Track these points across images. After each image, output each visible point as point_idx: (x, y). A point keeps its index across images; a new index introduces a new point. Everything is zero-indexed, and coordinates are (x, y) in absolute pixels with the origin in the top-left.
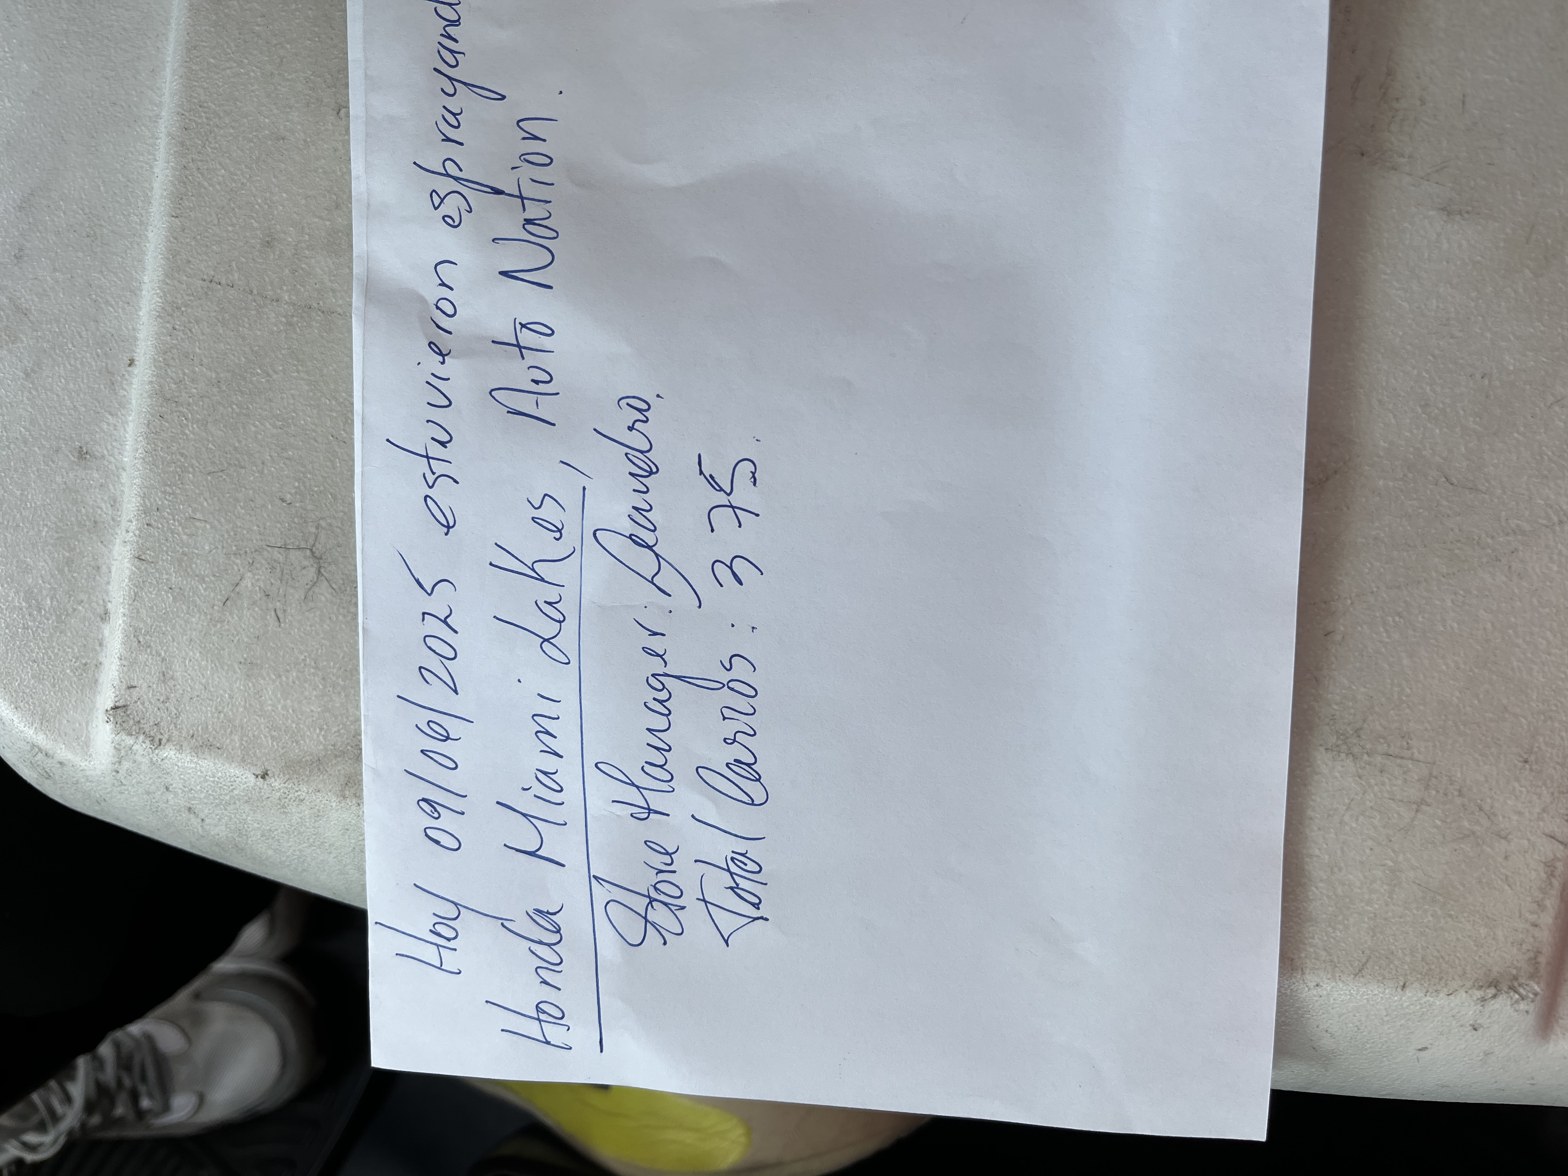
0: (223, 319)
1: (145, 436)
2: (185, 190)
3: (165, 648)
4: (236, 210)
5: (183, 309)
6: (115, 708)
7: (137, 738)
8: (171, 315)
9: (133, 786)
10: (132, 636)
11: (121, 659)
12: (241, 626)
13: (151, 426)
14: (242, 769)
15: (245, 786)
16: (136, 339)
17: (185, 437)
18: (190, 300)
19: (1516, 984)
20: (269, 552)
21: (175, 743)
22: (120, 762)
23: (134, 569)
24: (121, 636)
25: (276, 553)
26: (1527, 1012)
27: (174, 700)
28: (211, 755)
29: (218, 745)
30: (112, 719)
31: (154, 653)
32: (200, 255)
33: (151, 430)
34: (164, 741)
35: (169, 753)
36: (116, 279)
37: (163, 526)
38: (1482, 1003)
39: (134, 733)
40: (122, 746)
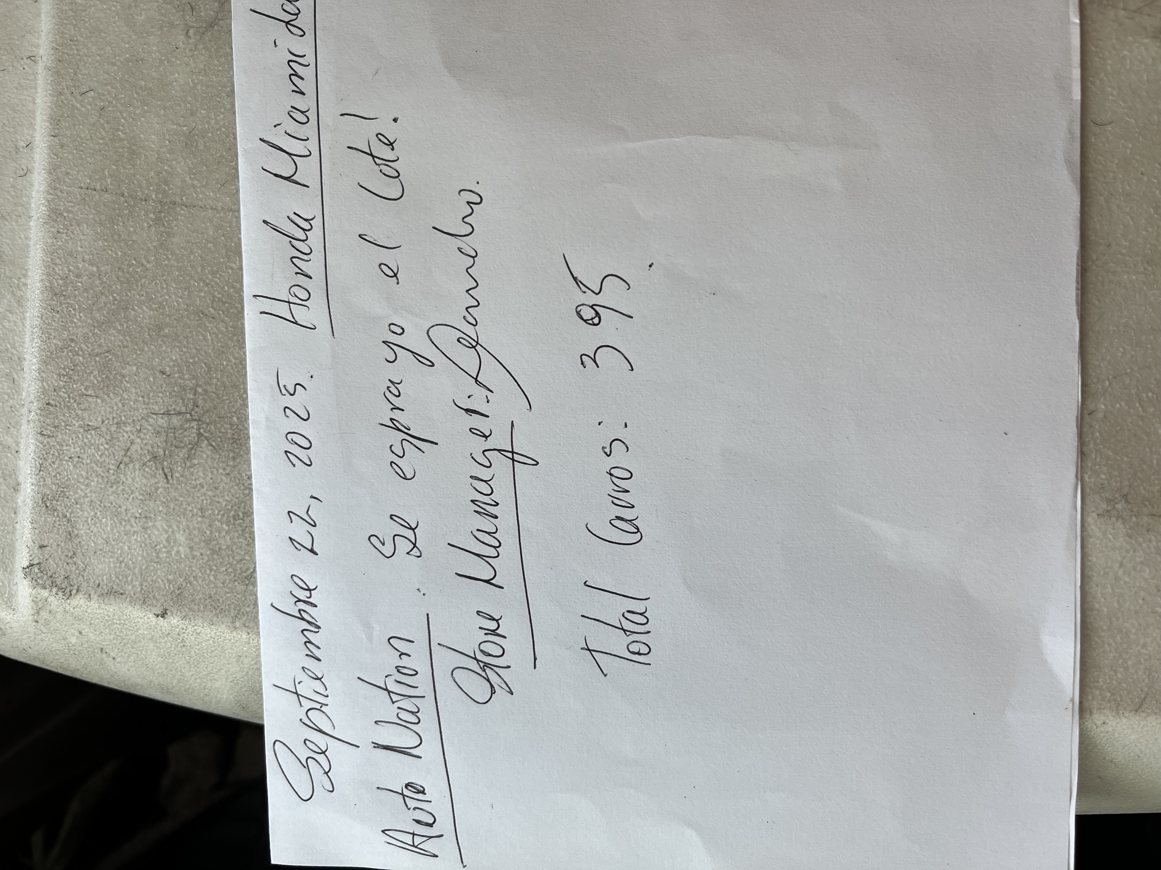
0: (100, 219)
1: (39, 327)
2: (61, 112)
4: (105, 125)
5: (65, 214)
8: (56, 221)
10: (41, 502)
11: (32, 523)
12: (134, 485)
13: (43, 318)
14: (143, 611)
15: (148, 625)
16: (28, 246)
18: (70, 206)
20: (154, 419)
21: (83, 593)
23: (38, 444)
25: (160, 419)
27: (81, 554)
28: (116, 600)
29: (121, 591)
31: (60, 514)
32: (77, 167)
33: (44, 322)
34: (74, 591)
35: (79, 600)
39: (48, 586)
40: (39, 599)
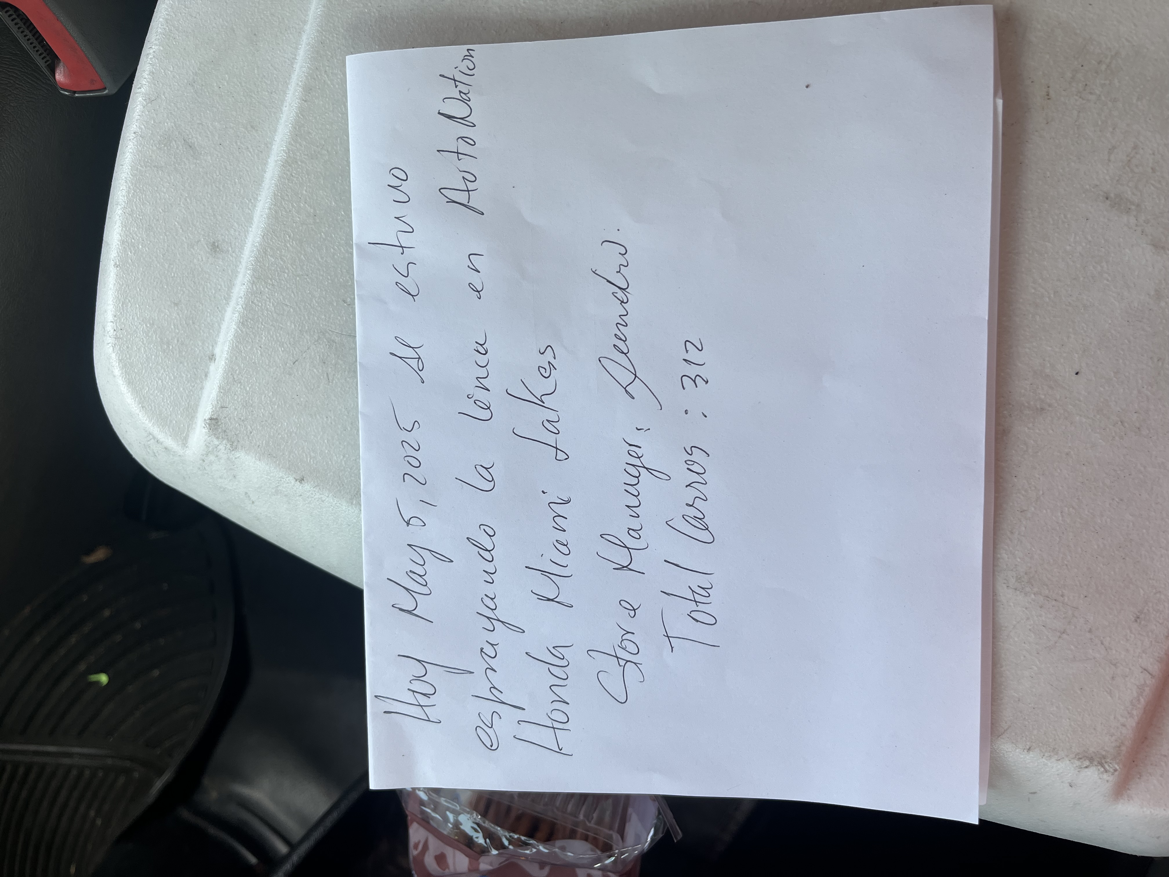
6: (211, 419)
7: (222, 441)
9: (211, 472)
17: (286, 249)
19: (1103, 762)
24: (222, 372)
26: (1107, 781)
30: (207, 426)
36: (256, 135)
37: (262, 305)
38: (1079, 770)
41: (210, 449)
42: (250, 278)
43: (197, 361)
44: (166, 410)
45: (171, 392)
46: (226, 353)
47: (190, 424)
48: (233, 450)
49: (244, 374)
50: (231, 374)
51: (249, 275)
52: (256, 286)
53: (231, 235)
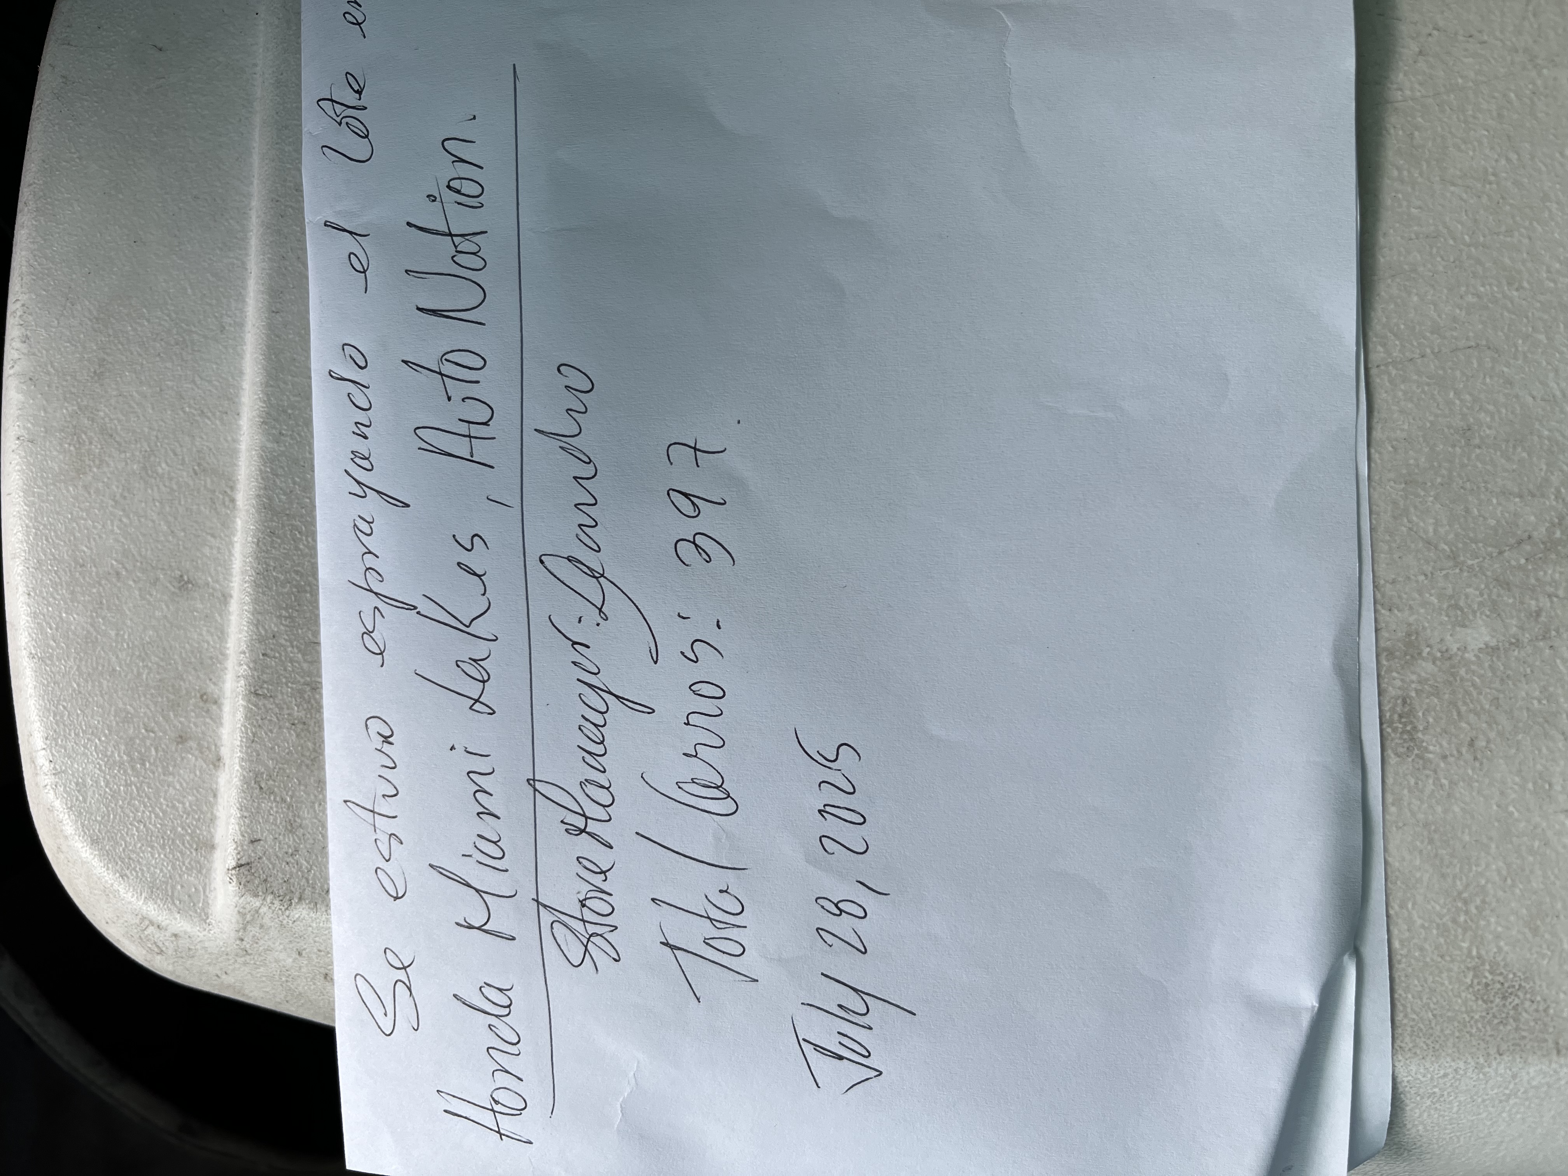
1: (254, 556)
2: (284, 282)
3: (290, 793)
5: (290, 411)
6: (238, 866)
7: (264, 899)
8: (277, 420)
9: (260, 955)
10: (253, 782)
11: (241, 810)
13: (260, 544)
16: (236, 451)
17: (299, 552)
18: (297, 401)
21: (307, 902)
22: (245, 929)
23: (250, 706)
24: (238, 782)
27: (305, 851)
30: (234, 879)
31: (278, 799)
33: (261, 548)
34: (295, 900)
35: (302, 912)
36: (210, 388)
37: (280, 655)
39: (260, 893)
40: (247, 911)
41: (248, 917)
42: (252, 618)
43: (196, 775)
44: (161, 870)
45: (163, 837)
46: (238, 751)
47: (205, 884)
48: (287, 909)
49: (277, 776)
50: (255, 783)
51: (248, 612)
52: (263, 627)
53: (206, 556)
